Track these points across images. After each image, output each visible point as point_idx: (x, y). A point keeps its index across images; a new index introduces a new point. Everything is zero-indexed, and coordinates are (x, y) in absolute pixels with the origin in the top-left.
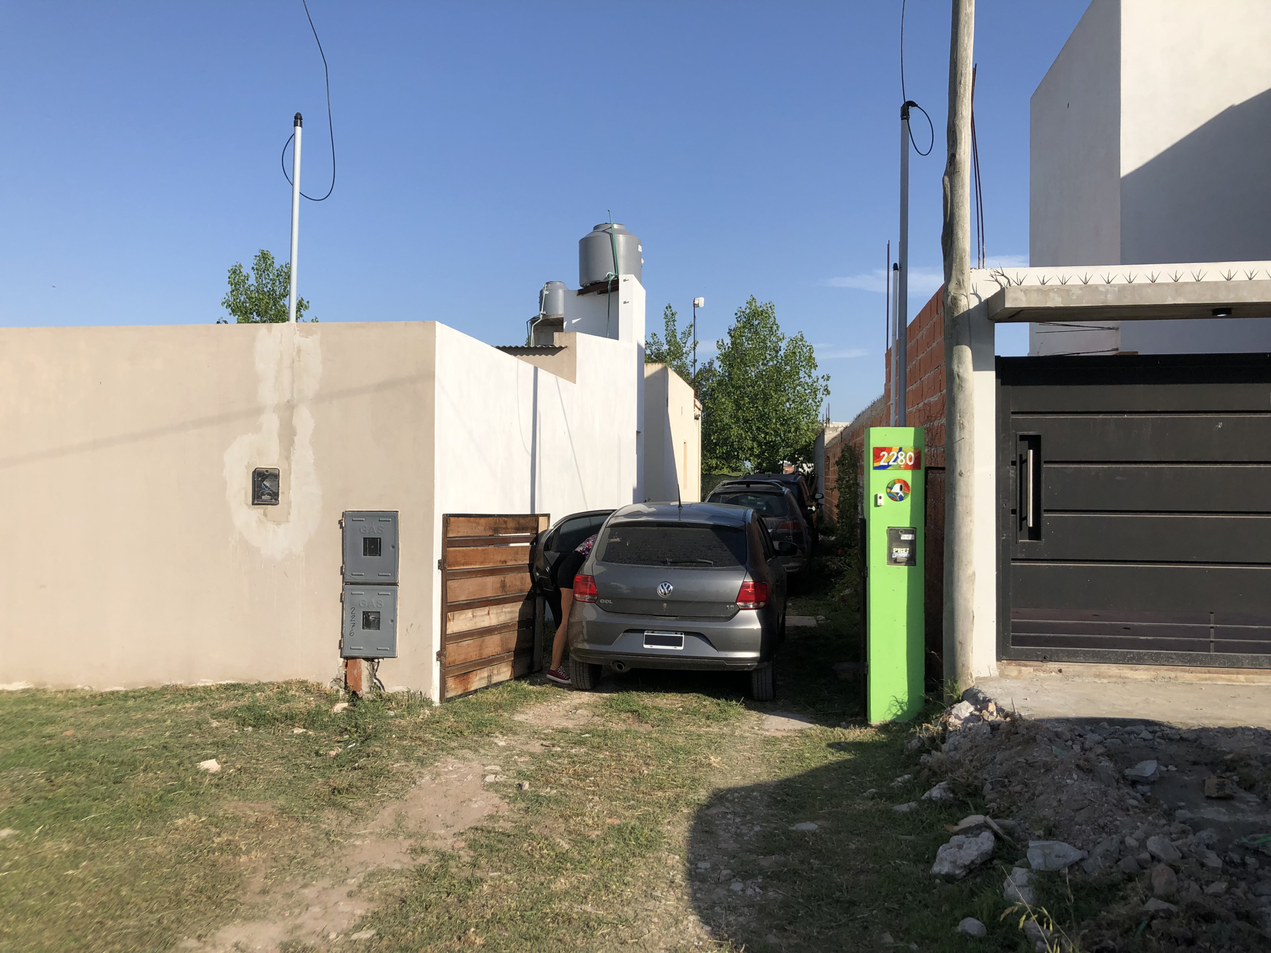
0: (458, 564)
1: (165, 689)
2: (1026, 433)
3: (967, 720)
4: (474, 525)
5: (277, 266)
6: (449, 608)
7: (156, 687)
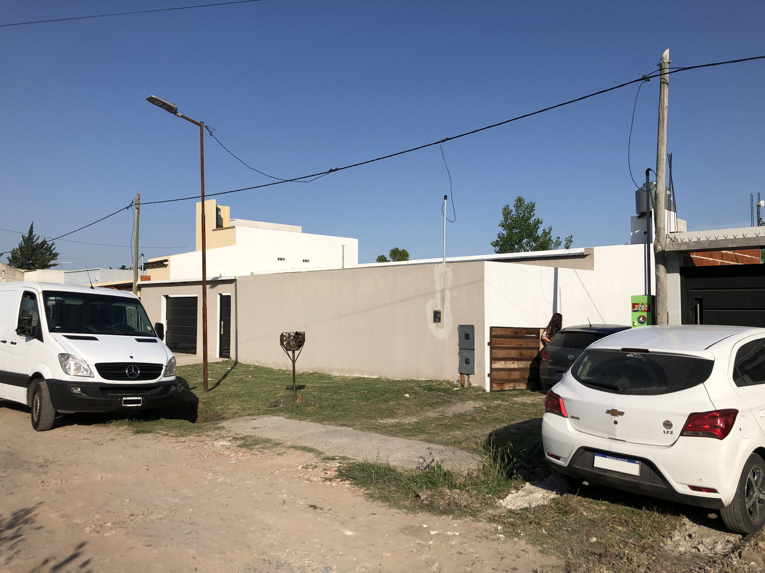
0: (497, 344)
1: (411, 380)
2: (696, 297)
4: (505, 331)
6: (493, 359)
7: (409, 380)
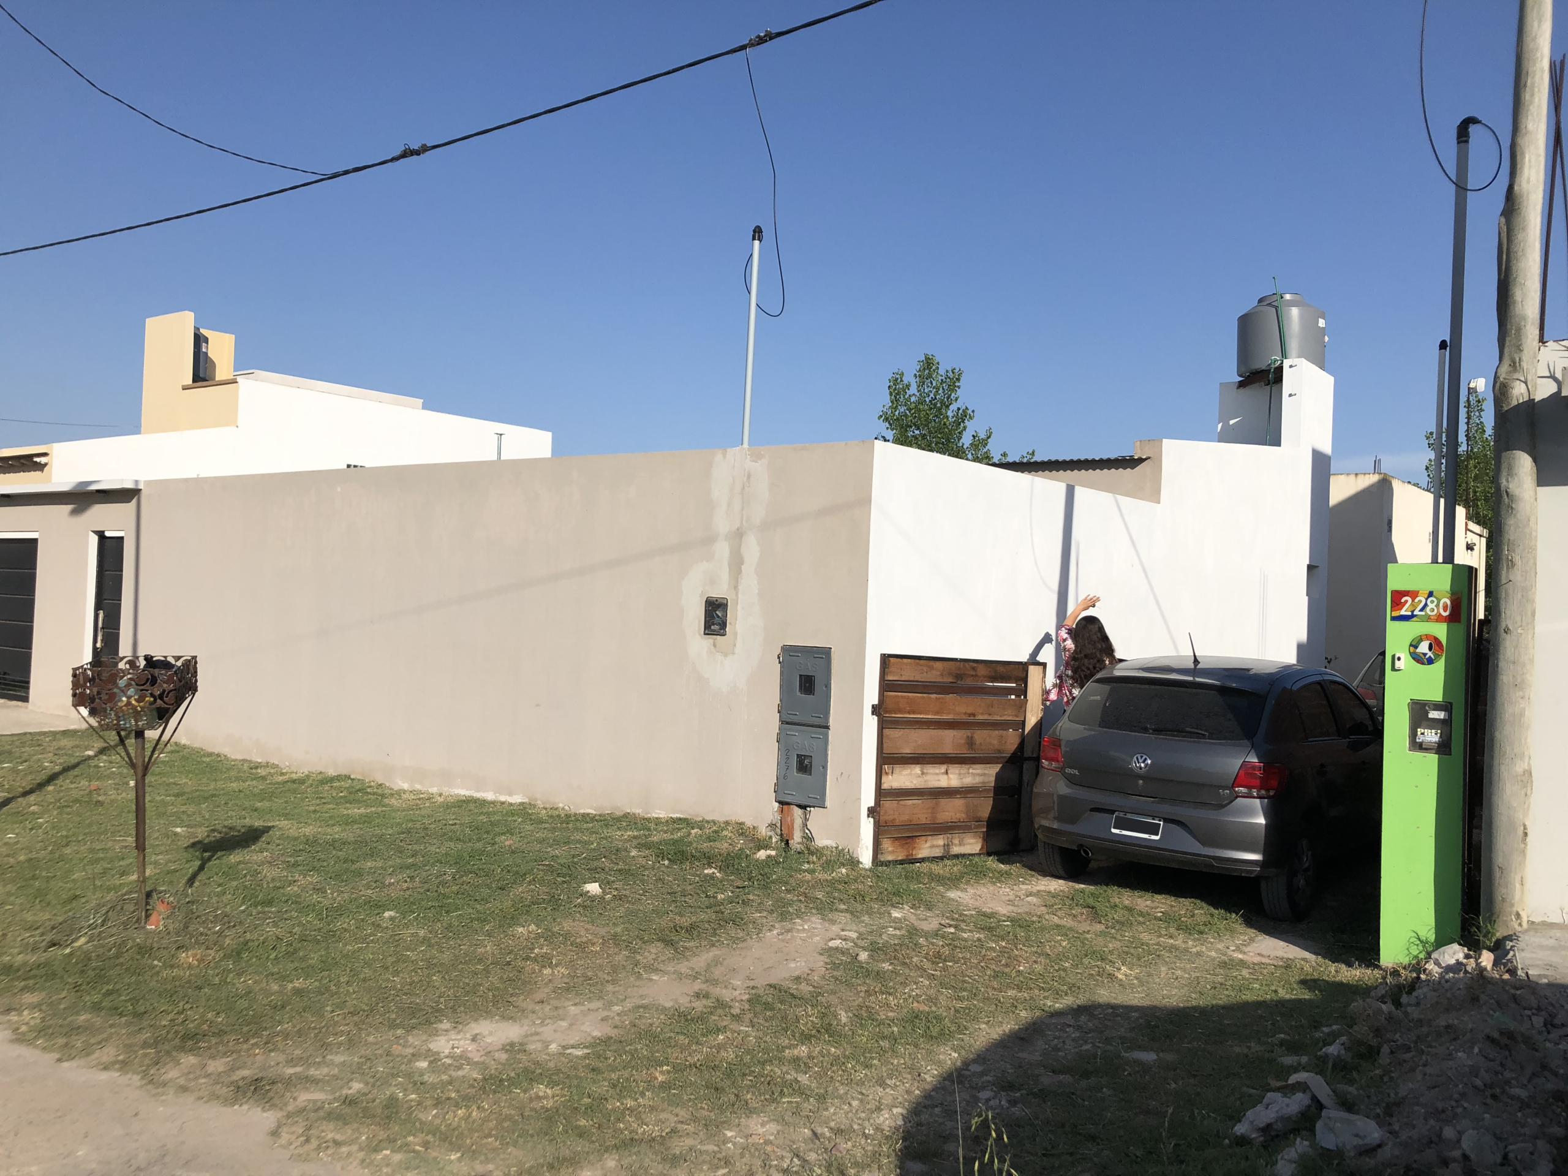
0: (900, 711)
3: (1449, 969)
4: (925, 669)
5: (942, 371)
6: (886, 759)
